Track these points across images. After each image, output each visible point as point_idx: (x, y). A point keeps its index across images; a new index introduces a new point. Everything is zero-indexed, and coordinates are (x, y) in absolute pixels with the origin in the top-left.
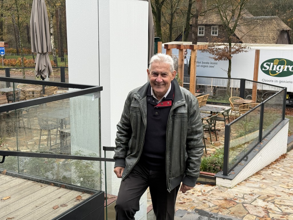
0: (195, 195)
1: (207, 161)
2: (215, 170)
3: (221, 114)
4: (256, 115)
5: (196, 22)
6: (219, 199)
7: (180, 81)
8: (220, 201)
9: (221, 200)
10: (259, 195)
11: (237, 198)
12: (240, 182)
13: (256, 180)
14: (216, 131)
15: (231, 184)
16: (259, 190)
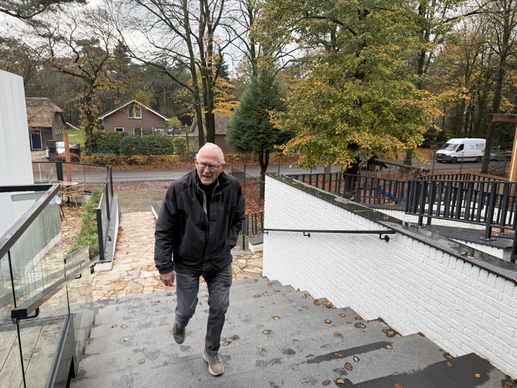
6: (107, 284)
9: (110, 284)
11: (124, 277)
15: (111, 266)
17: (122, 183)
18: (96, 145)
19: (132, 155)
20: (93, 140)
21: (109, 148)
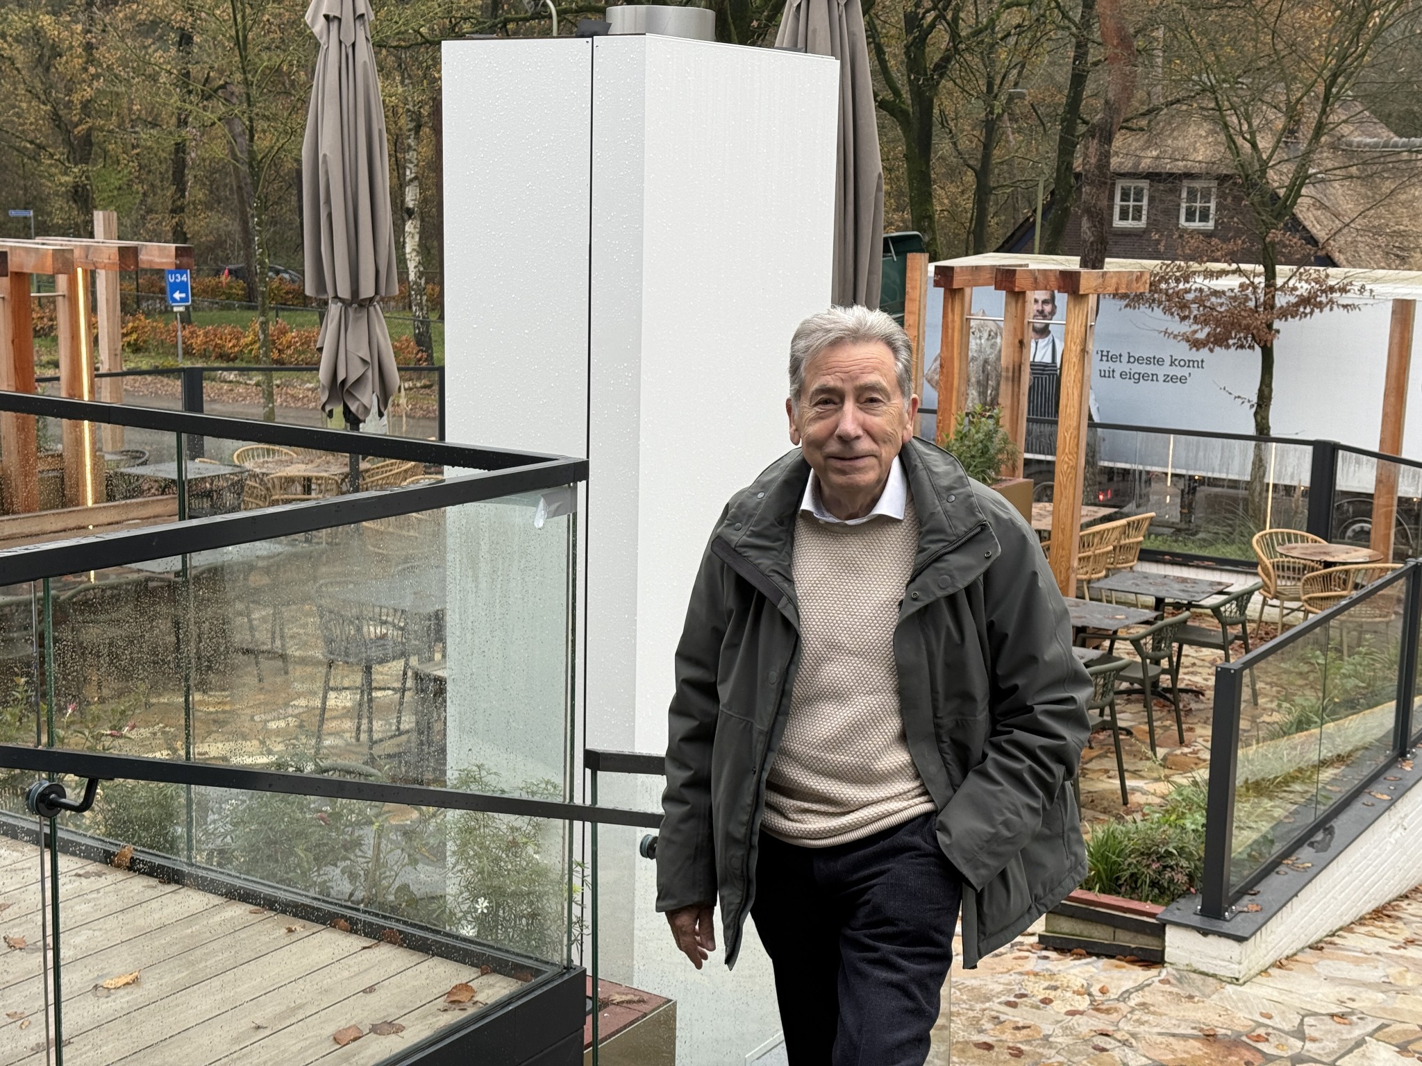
0: (1059, 1007)
1: (1120, 843)
2: (1163, 891)
3: (1209, 611)
4: (1387, 623)
5: (1100, 160)
6: (1174, 1035)
7: (1010, 447)
8: (1178, 1045)
9: (1185, 1037)
10: (1380, 1022)
11: (1268, 1034)
12: (1289, 952)
13: (1369, 944)
14: (1184, 695)
15: (1240, 963)
16: (1381, 996)
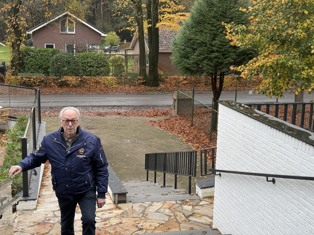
9: (33, 226)
11: (50, 219)
13: (48, 193)
15: (35, 205)
17: (51, 108)
18: (23, 63)
19: (63, 75)
20: (20, 57)
21: (38, 67)
